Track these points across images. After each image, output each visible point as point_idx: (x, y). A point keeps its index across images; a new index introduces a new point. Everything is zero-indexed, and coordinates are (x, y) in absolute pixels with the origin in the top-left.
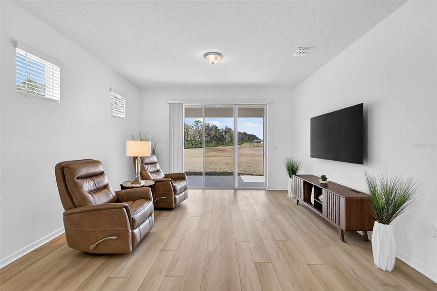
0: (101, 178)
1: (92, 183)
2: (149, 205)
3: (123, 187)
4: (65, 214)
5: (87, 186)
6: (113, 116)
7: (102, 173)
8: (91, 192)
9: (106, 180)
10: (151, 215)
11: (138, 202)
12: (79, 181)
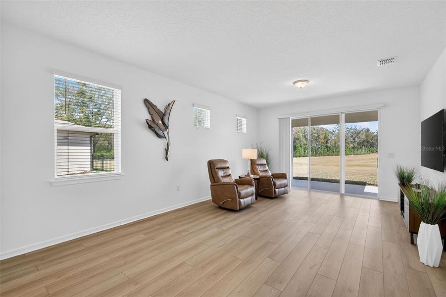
0: (227, 170)
1: (223, 172)
2: (252, 189)
3: (240, 177)
4: (211, 186)
5: (221, 173)
6: (238, 132)
7: (228, 168)
8: (222, 177)
9: (230, 172)
10: (252, 195)
11: (246, 186)
12: (217, 170)
